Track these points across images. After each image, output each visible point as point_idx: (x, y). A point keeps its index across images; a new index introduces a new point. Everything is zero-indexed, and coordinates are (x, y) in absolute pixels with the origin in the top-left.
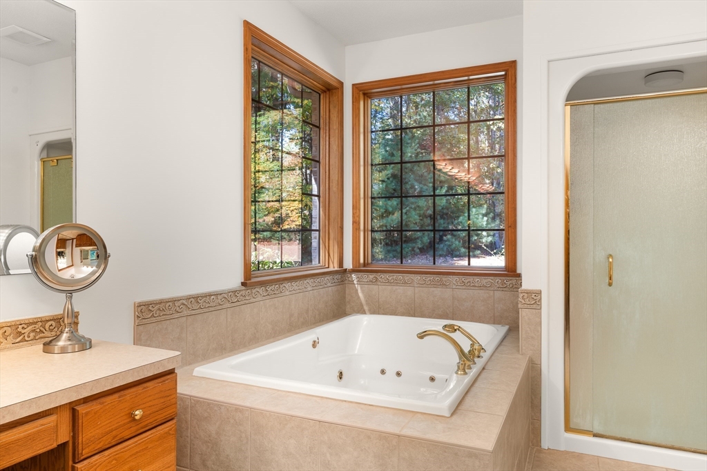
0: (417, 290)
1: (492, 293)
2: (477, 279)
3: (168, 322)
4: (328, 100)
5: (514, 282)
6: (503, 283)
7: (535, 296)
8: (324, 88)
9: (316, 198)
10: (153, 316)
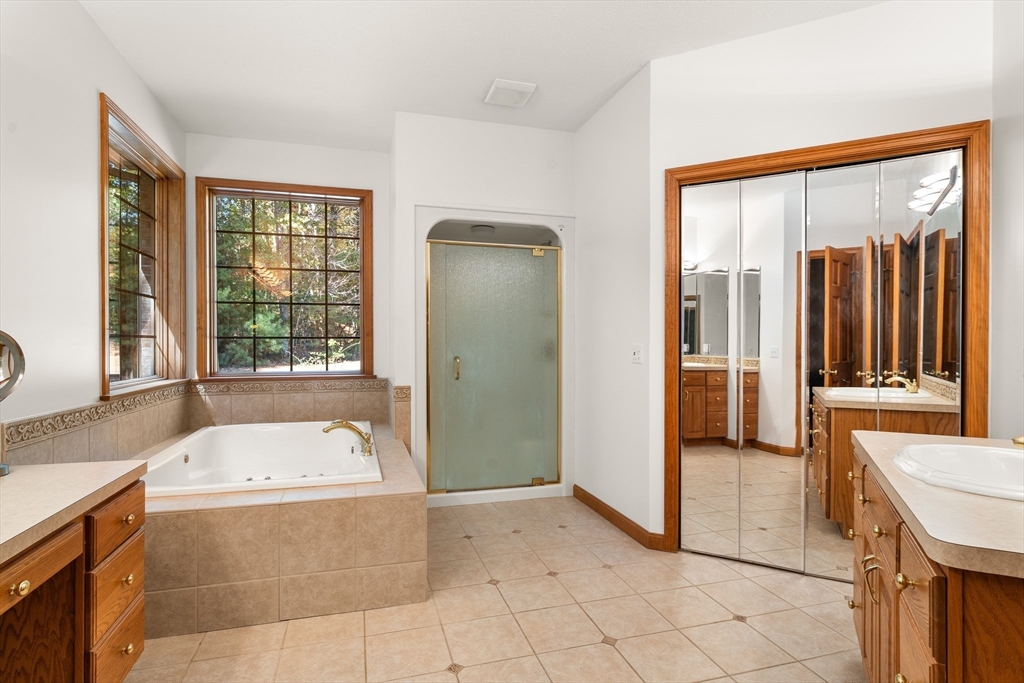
0: (276, 397)
1: (351, 394)
2: (338, 382)
3: (36, 446)
4: (165, 190)
5: (371, 383)
6: (362, 385)
7: (404, 393)
8: (162, 175)
9: (152, 300)
10: (22, 439)
